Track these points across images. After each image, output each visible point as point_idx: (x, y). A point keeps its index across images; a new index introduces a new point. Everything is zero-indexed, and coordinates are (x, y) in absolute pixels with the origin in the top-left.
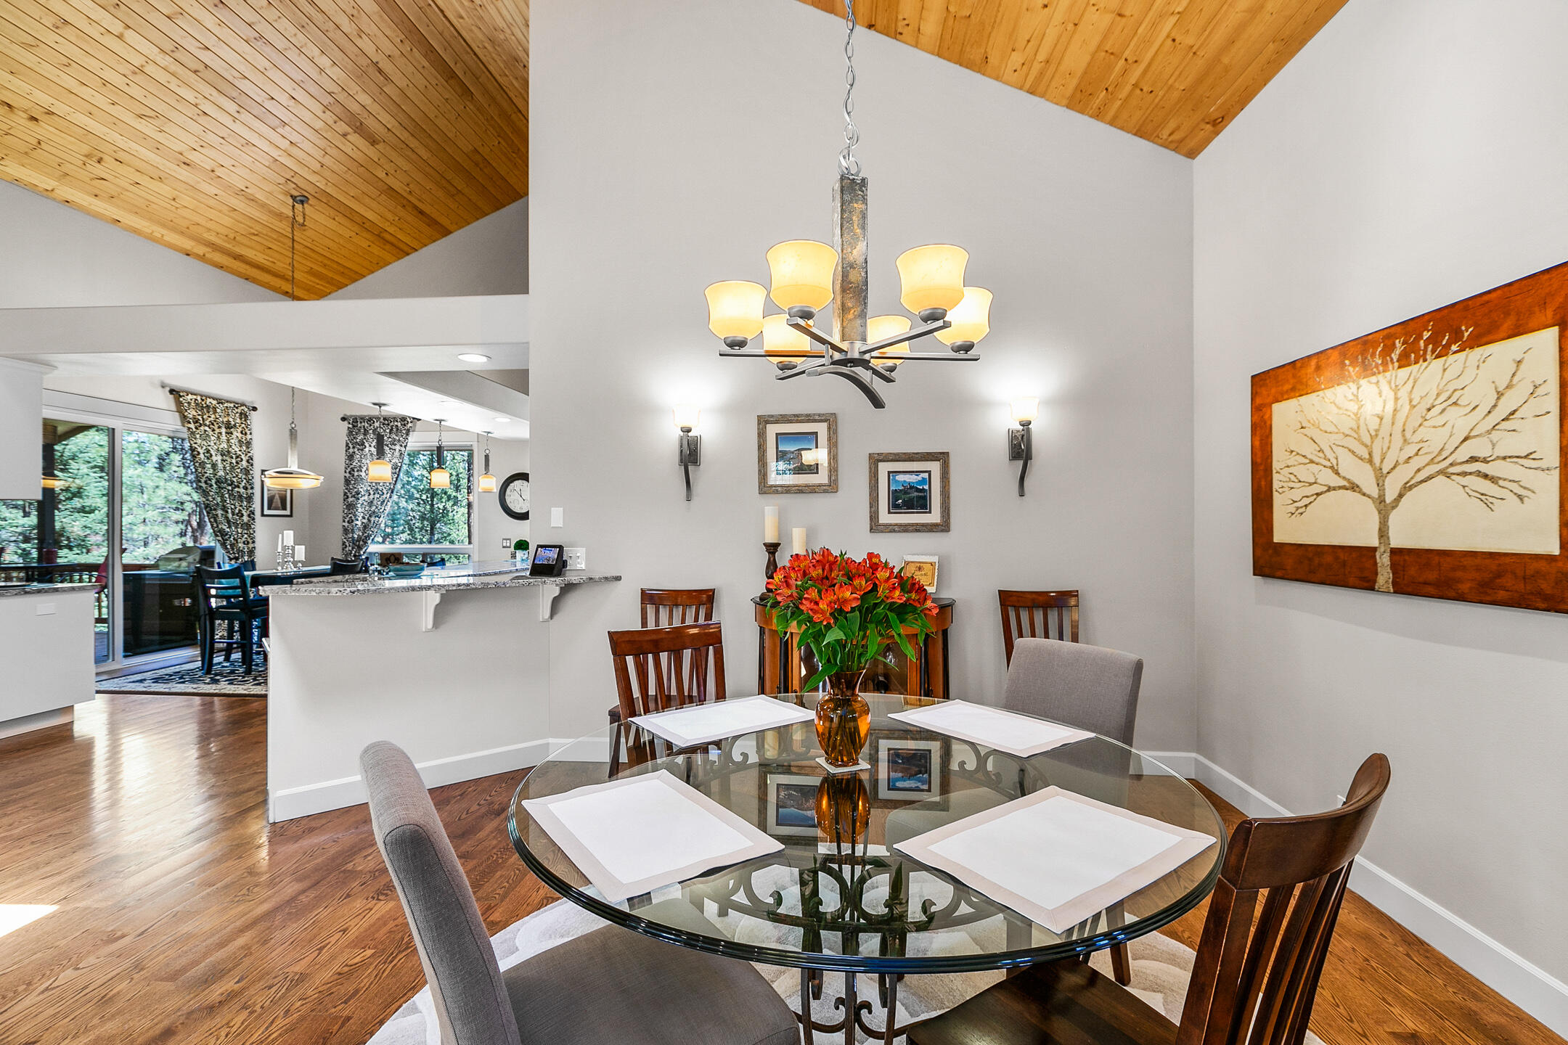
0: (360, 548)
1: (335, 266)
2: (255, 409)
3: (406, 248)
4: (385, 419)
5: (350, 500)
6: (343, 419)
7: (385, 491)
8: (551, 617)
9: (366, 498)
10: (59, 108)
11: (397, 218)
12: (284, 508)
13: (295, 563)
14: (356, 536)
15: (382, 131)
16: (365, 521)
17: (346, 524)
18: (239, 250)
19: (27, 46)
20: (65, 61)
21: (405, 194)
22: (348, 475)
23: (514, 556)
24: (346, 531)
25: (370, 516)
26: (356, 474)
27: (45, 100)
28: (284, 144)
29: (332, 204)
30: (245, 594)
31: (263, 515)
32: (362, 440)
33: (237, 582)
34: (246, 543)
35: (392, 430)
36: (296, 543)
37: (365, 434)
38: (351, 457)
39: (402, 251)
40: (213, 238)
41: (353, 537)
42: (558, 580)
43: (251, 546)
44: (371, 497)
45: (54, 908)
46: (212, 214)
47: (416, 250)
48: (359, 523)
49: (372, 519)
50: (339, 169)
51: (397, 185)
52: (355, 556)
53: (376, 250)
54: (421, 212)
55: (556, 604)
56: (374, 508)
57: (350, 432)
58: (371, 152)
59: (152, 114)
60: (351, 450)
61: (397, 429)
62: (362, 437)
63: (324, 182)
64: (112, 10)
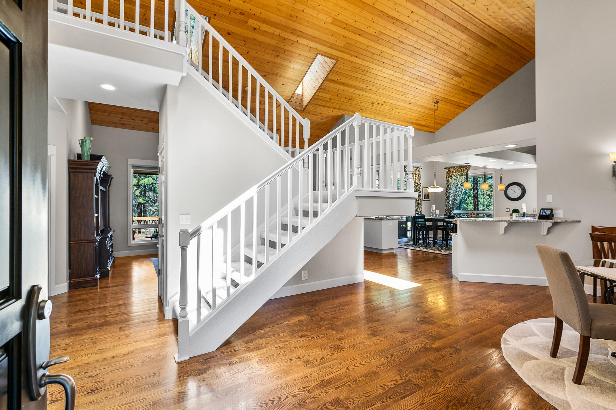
0: (451, 211)
1: (443, 119)
2: (421, 169)
3: (466, 106)
4: (459, 167)
5: (448, 195)
6: (445, 169)
7: (459, 192)
8: (547, 234)
9: (453, 194)
10: (387, 100)
11: (465, 98)
12: (428, 199)
13: (436, 215)
14: (449, 207)
15: (464, 72)
16: (453, 202)
17: (446, 203)
18: (418, 122)
19: (384, 89)
20: (390, 89)
21: (468, 89)
22: (447, 187)
23: (511, 215)
24: (446, 205)
25: (454, 200)
26: (450, 186)
27: (384, 100)
28: (435, 88)
29: (445, 100)
30: (425, 224)
31: (423, 201)
32: (451, 175)
33: (423, 220)
34: (419, 209)
35: (461, 170)
36: (436, 209)
37: (452, 173)
38: (448, 181)
39: (464, 107)
40: (412, 121)
41: (449, 208)
42: (552, 221)
43: (421, 210)
44: (455, 194)
45: (421, 285)
46: (413, 115)
47: (470, 106)
48: (450, 203)
49: (455, 201)
50: (449, 89)
51: (466, 87)
52: (449, 214)
53: (457, 110)
54: (473, 93)
55: (549, 230)
56: (455, 198)
57: (447, 173)
58: (460, 80)
59: (405, 94)
60: (448, 179)
61: (464, 170)
62: (451, 174)
63: (444, 95)
64: (401, 73)
